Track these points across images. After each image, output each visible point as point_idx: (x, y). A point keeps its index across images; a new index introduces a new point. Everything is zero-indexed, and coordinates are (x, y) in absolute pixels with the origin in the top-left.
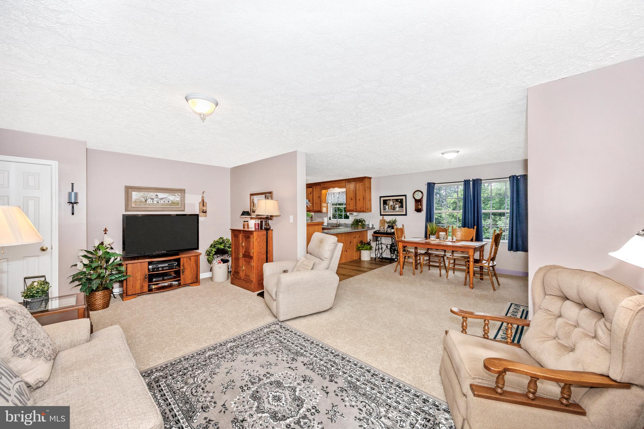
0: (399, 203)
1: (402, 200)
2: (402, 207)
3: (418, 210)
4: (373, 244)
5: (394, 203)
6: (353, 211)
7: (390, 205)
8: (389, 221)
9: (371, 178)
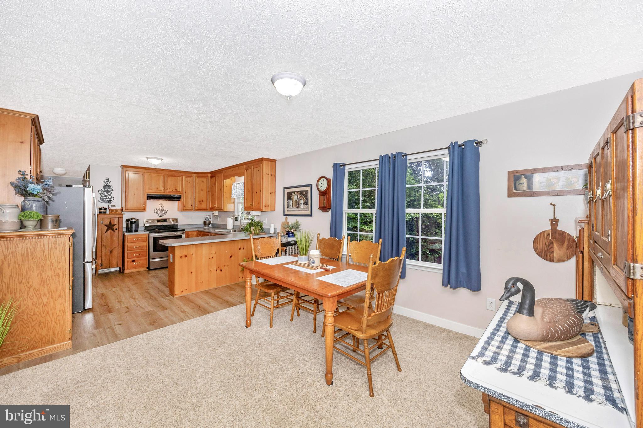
0: (304, 197)
1: (307, 192)
2: (307, 204)
3: (324, 208)
6: (250, 209)
7: (294, 200)
8: (290, 224)
9: (276, 160)
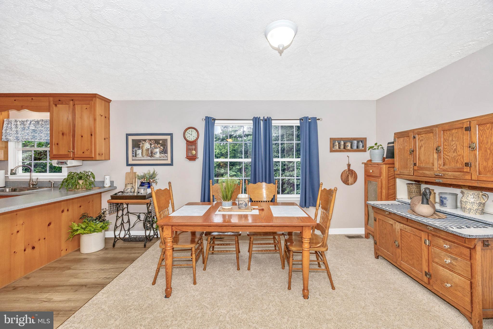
0: (162, 146)
1: (165, 141)
2: (166, 152)
3: (192, 158)
4: (111, 218)
5: (152, 146)
6: (67, 157)
7: (145, 148)
8: (142, 174)
9: (111, 101)
